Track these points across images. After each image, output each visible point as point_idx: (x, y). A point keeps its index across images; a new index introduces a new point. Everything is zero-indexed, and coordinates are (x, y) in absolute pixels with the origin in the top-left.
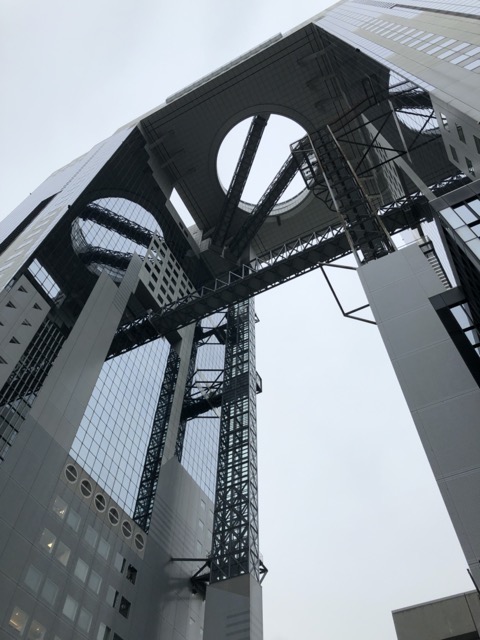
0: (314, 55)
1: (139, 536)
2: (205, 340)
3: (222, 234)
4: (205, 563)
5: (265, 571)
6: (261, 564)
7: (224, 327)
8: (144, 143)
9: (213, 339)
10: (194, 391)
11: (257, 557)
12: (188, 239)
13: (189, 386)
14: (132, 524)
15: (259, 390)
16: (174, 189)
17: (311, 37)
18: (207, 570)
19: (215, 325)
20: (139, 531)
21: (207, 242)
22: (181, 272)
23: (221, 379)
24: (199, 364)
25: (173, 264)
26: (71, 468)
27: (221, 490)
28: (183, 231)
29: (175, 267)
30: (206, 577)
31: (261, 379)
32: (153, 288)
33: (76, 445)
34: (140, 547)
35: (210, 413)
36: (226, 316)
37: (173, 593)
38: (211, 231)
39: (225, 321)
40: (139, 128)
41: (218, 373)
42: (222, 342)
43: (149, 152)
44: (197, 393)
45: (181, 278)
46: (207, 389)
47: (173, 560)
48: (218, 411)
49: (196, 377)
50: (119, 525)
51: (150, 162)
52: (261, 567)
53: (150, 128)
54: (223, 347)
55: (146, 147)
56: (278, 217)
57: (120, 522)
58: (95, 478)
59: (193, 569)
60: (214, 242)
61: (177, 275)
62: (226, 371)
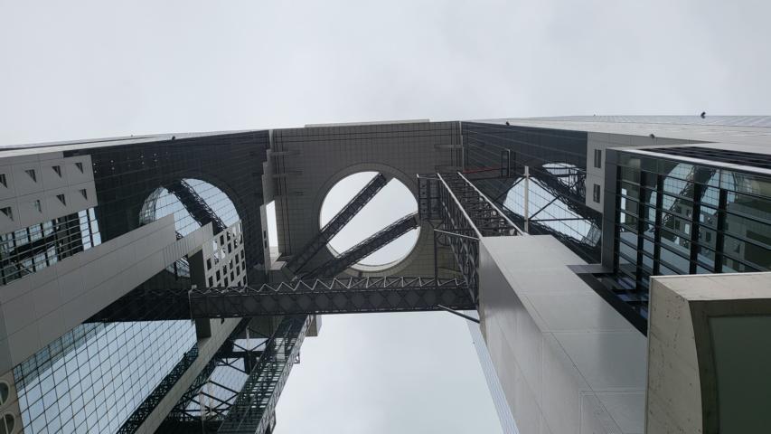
0: (451, 146)
2: (230, 360)
3: (300, 263)
7: (258, 353)
8: (268, 147)
9: (240, 363)
12: (264, 250)
13: (189, 396)
16: (274, 202)
17: (454, 132)
19: (250, 348)
21: (282, 264)
22: (243, 273)
23: (232, 402)
24: (213, 377)
25: (241, 261)
28: (264, 240)
29: (240, 264)
31: (275, 423)
32: (209, 267)
36: (266, 342)
38: (290, 257)
39: (263, 348)
40: (270, 132)
41: (231, 394)
42: (247, 371)
43: (268, 157)
44: (194, 410)
45: (241, 278)
46: (208, 409)
49: (205, 388)
51: (265, 165)
53: (279, 140)
55: (268, 151)
56: (361, 273)
60: (288, 266)
61: (238, 272)
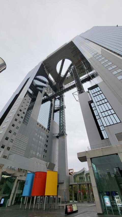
1: (48, 132)
3: (58, 81)
5: (67, 135)
7: (59, 97)
8: (44, 66)
9: (58, 99)
10: (55, 108)
11: (66, 133)
12: (52, 83)
13: (54, 108)
14: (47, 130)
15: (65, 108)
16: (50, 74)
17: (72, 44)
18: (59, 135)
20: (48, 131)
22: (52, 89)
23: (59, 107)
24: (55, 104)
26: (38, 123)
27: (60, 124)
29: (50, 88)
30: (58, 136)
31: (65, 106)
32: (47, 93)
33: (38, 120)
34: (49, 133)
35: (58, 112)
37: (54, 138)
44: (55, 109)
45: (52, 90)
46: (57, 108)
47: (54, 134)
48: (59, 111)
49: (55, 106)
50: (45, 131)
51: (45, 69)
54: (59, 101)
55: (44, 67)
57: (46, 130)
58: (41, 124)
59: (57, 135)
61: (51, 89)
62: (60, 105)
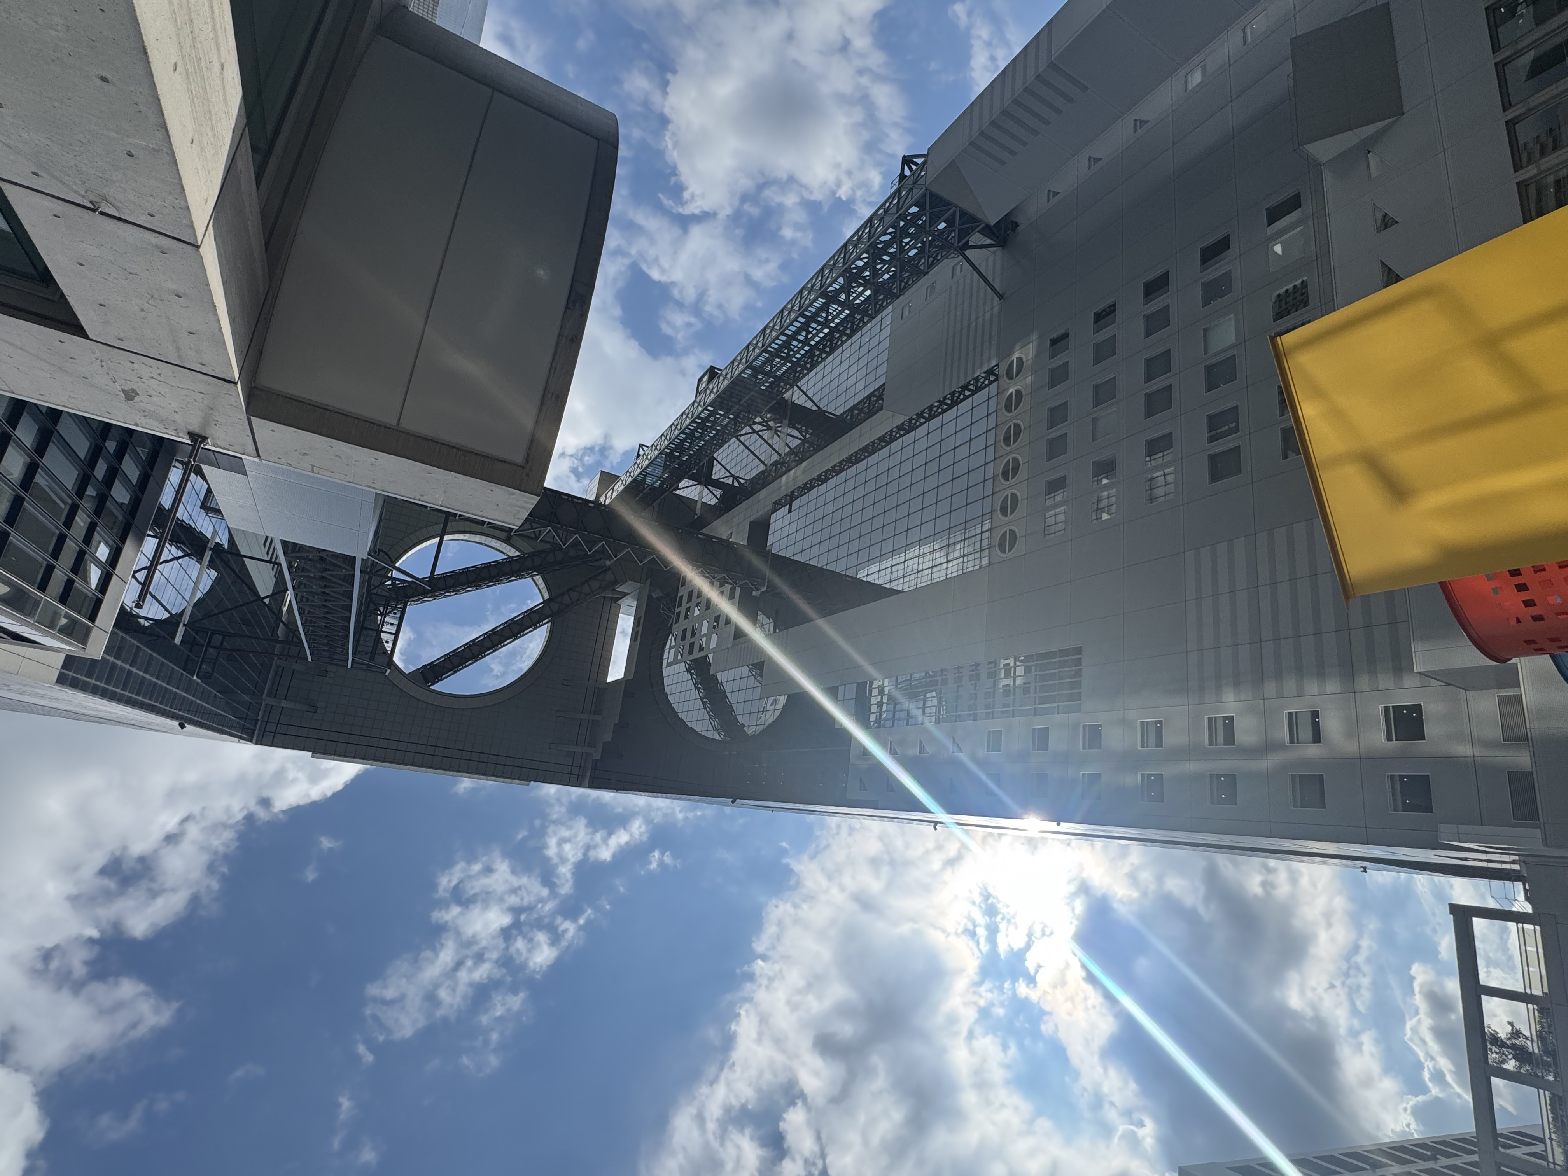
0: (284, 704)
2: (730, 481)
4: (968, 253)
5: (907, 162)
6: (902, 176)
10: (794, 444)
11: (898, 191)
12: (643, 614)
16: (609, 680)
17: (271, 727)
19: (700, 488)
21: (622, 588)
23: (747, 429)
27: (865, 314)
31: (700, 380)
35: (802, 401)
36: (677, 489)
38: (608, 594)
40: (587, 782)
41: (742, 438)
42: (712, 461)
43: (600, 747)
44: (793, 437)
47: (1001, 297)
48: (790, 395)
50: (1018, 418)
51: (608, 737)
52: (907, 172)
53: (575, 771)
54: (715, 455)
56: (508, 541)
59: (987, 258)
60: (616, 582)
62: (733, 433)
